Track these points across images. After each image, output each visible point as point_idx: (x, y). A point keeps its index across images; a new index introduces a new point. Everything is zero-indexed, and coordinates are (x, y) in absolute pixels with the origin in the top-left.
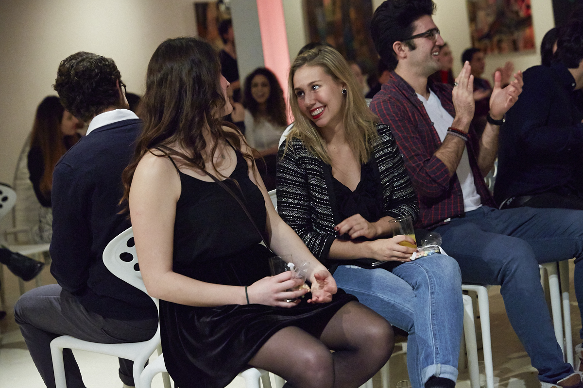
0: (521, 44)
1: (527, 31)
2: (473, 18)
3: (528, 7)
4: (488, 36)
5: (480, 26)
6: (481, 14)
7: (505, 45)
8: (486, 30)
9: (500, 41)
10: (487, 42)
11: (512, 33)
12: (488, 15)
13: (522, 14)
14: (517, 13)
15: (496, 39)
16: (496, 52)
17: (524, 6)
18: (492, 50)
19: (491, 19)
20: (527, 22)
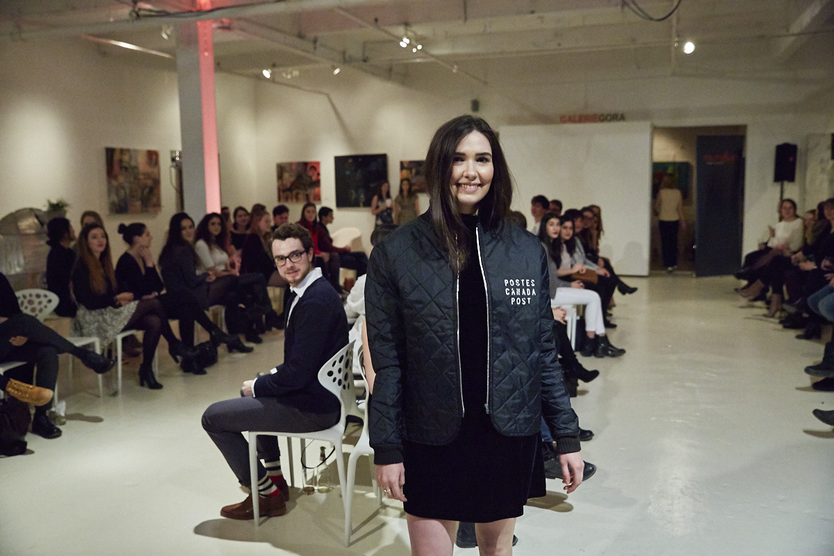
0: (312, 197)
1: (317, 190)
2: (280, 177)
3: (319, 174)
4: (290, 189)
5: (284, 182)
6: (286, 175)
7: (301, 196)
8: (289, 185)
9: (297, 194)
10: (288, 193)
11: (306, 190)
12: (291, 176)
13: (314, 178)
14: (311, 177)
15: (294, 192)
16: (294, 200)
17: (316, 174)
18: (292, 199)
19: (292, 179)
20: (317, 183)
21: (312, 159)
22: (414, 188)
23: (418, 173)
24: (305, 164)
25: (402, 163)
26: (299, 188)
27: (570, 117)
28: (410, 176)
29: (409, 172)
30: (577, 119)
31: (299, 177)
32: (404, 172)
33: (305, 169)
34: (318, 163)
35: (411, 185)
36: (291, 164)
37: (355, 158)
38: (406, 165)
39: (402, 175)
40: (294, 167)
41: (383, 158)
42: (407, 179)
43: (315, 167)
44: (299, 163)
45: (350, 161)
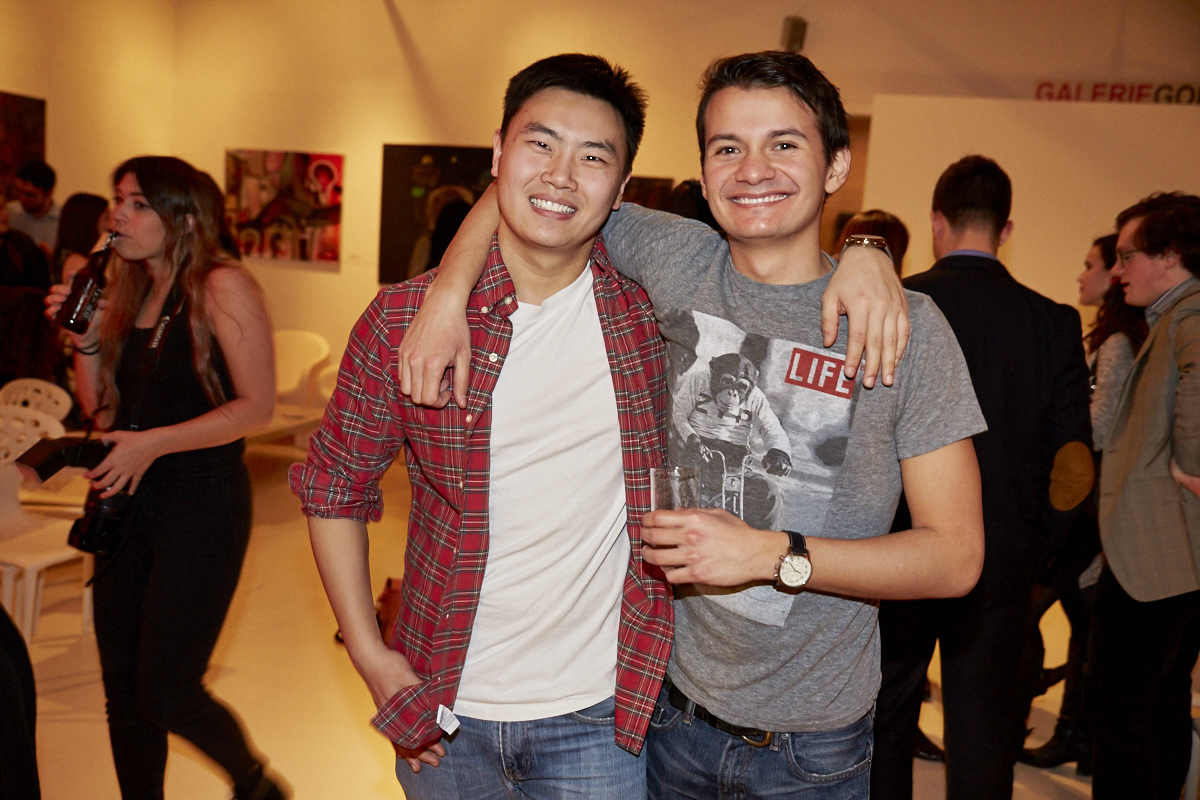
0: (314, 250)
1: (330, 230)
2: (233, 186)
3: (338, 190)
4: (258, 224)
6: (251, 184)
7: (284, 246)
8: (254, 214)
9: (278, 237)
10: (253, 233)
11: (302, 229)
12: (262, 187)
13: (325, 199)
14: (316, 195)
15: (270, 231)
16: (268, 254)
17: (330, 187)
18: (261, 250)
19: (266, 197)
20: (332, 213)
21: (321, 145)
24: (304, 159)
26: (281, 222)
27: (1065, 86)
31: (285, 193)
33: (302, 174)
34: (338, 160)
36: (265, 154)
37: (440, 153)
40: (272, 165)
43: (329, 169)
44: (286, 154)
45: (427, 160)
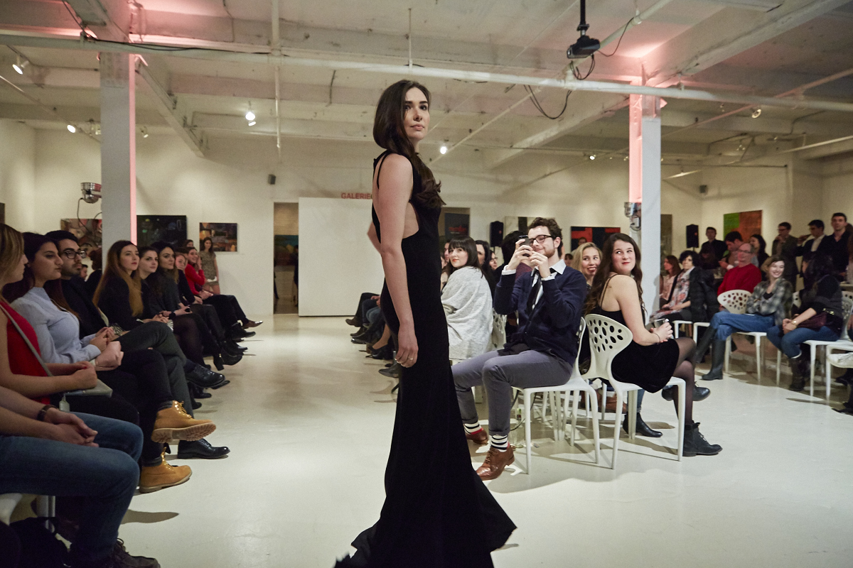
12: (78, 230)
22: (215, 247)
23: (217, 234)
25: (201, 224)
26: (87, 244)
27: (349, 194)
28: (209, 236)
29: (208, 232)
30: (354, 196)
31: (88, 234)
32: (204, 232)
35: (212, 244)
36: (79, 220)
37: (153, 218)
38: (205, 227)
39: (201, 235)
40: (81, 224)
41: (183, 218)
42: (207, 238)
44: (88, 220)
45: (147, 220)
